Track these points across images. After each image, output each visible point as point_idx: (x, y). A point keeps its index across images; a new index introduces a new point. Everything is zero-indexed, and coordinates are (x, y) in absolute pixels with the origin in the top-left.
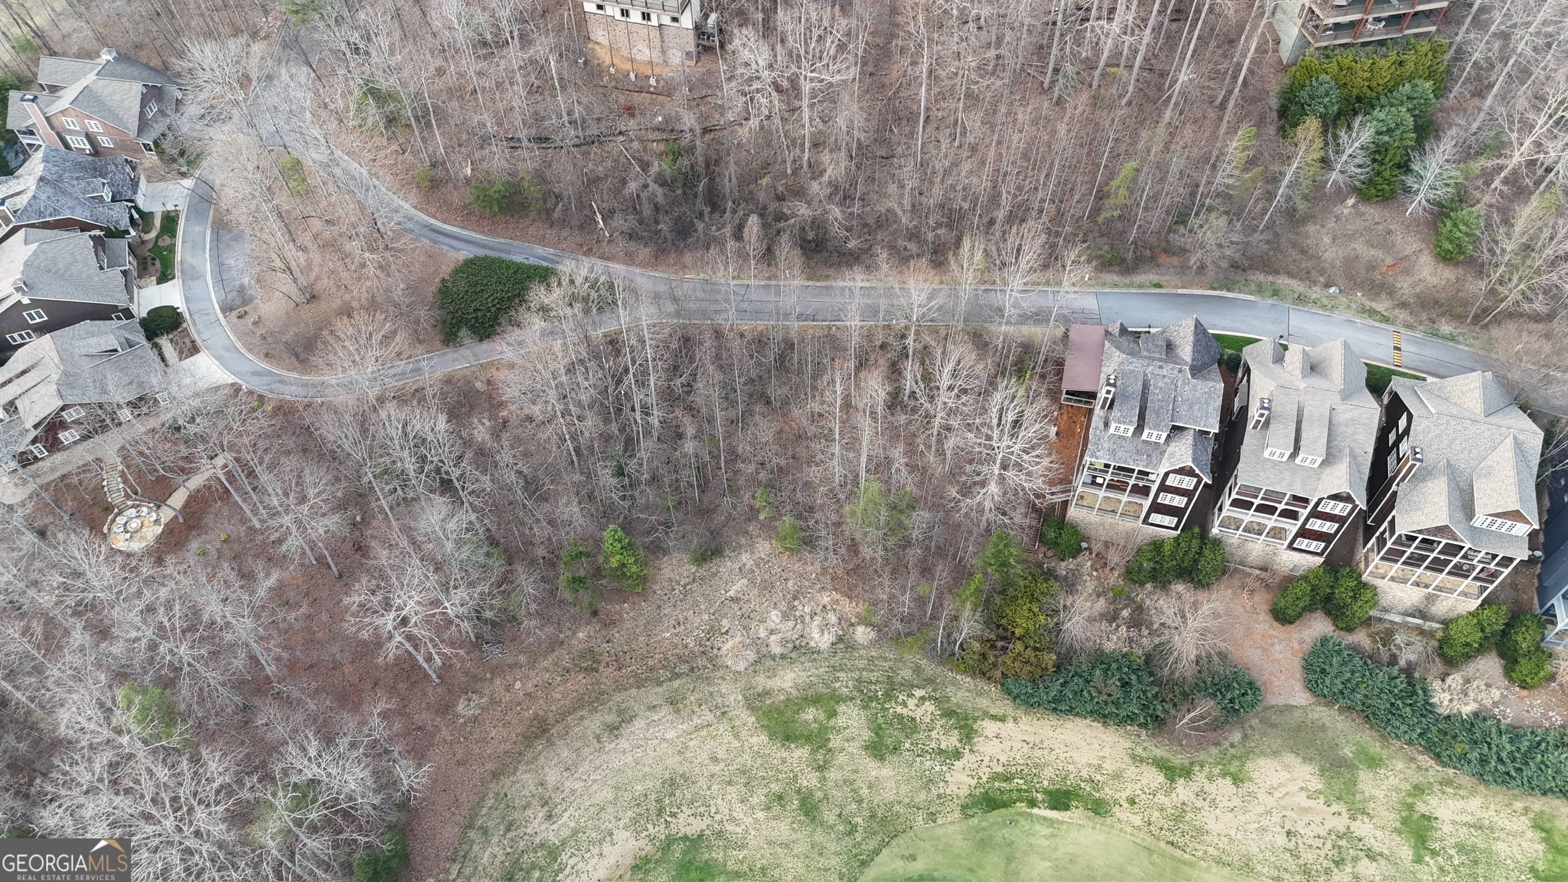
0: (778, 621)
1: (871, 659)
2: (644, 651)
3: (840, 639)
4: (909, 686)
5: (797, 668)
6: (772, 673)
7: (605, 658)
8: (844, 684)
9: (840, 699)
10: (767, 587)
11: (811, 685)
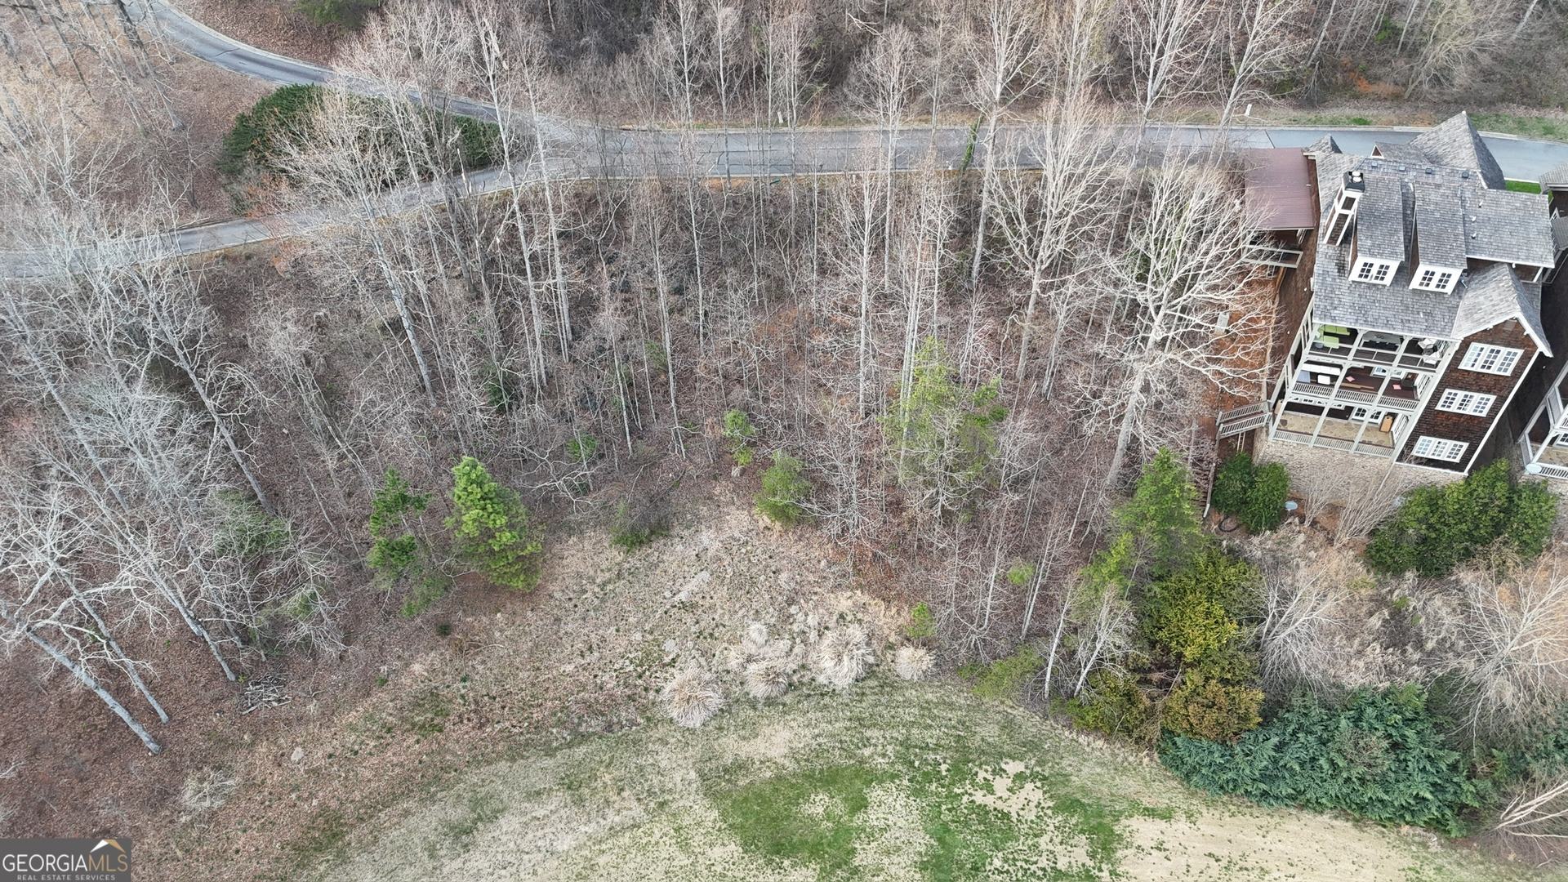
0: (761, 640)
1: (925, 707)
2: (526, 695)
3: (870, 671)
4: (995, 756)
5: (796, 720)
6: (751, 731)
7: (458, 707)
8: (879, 751)
9: (872, 777)
10: (744, 585)
11: (819, 752)
